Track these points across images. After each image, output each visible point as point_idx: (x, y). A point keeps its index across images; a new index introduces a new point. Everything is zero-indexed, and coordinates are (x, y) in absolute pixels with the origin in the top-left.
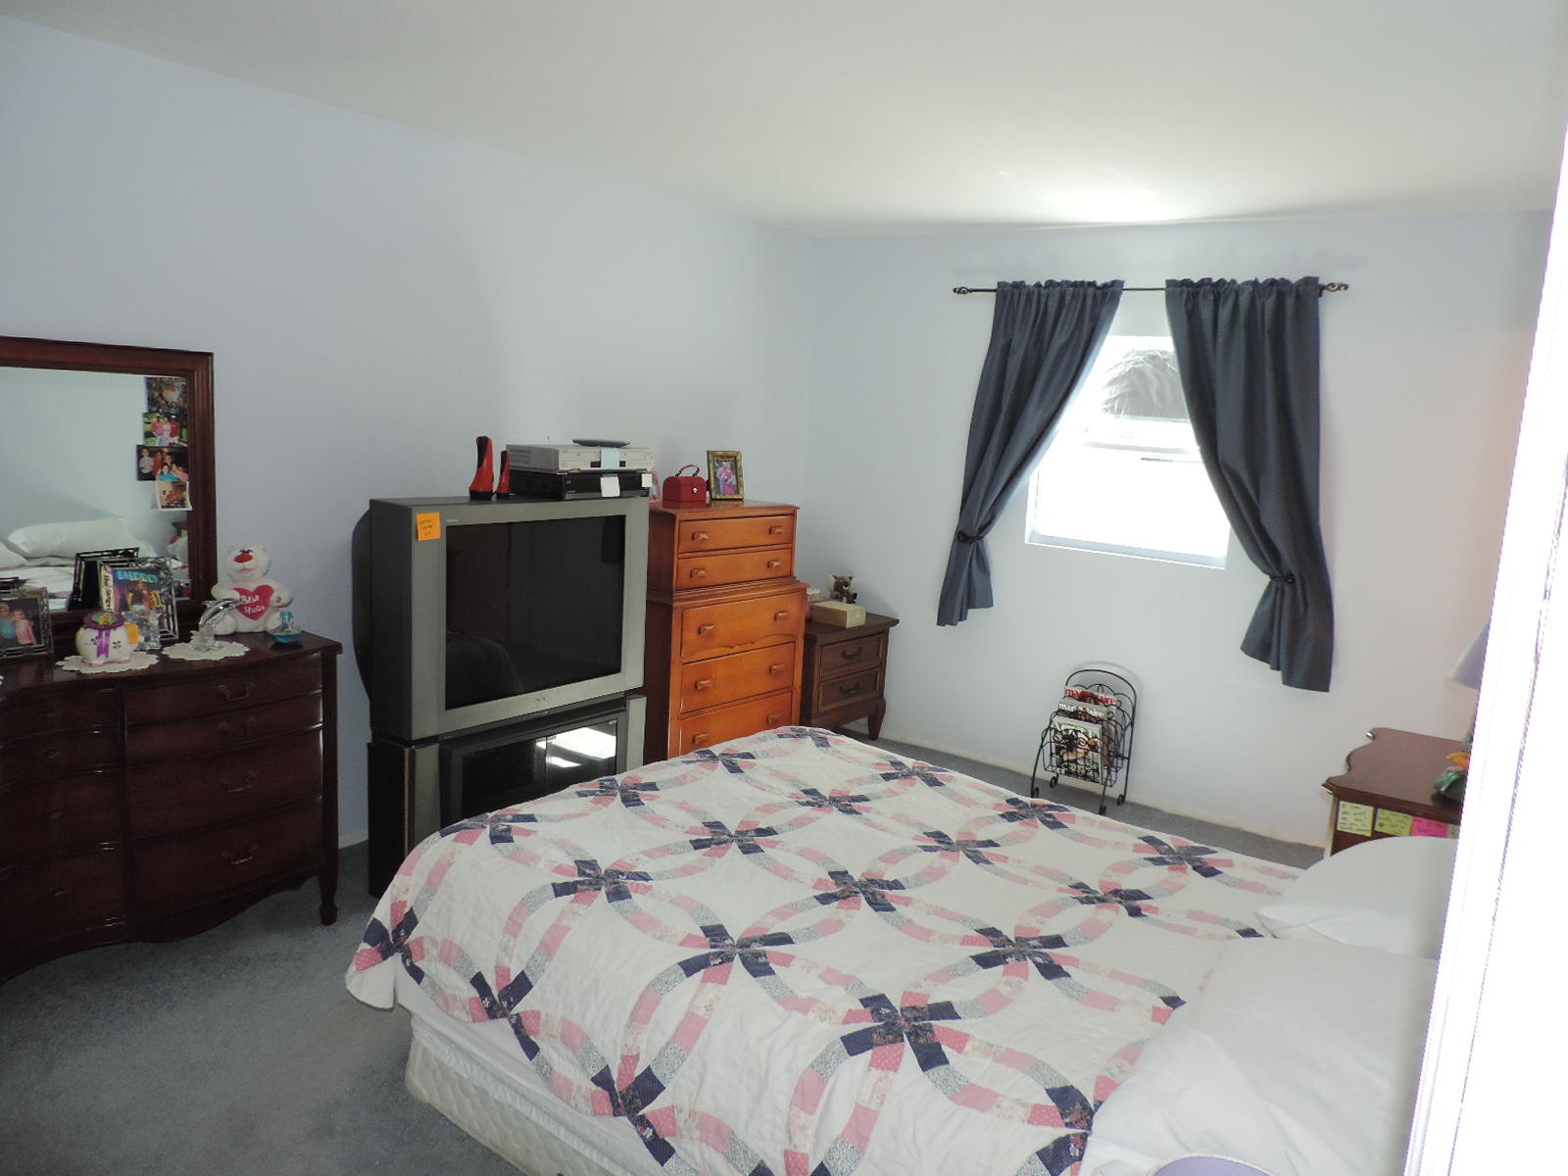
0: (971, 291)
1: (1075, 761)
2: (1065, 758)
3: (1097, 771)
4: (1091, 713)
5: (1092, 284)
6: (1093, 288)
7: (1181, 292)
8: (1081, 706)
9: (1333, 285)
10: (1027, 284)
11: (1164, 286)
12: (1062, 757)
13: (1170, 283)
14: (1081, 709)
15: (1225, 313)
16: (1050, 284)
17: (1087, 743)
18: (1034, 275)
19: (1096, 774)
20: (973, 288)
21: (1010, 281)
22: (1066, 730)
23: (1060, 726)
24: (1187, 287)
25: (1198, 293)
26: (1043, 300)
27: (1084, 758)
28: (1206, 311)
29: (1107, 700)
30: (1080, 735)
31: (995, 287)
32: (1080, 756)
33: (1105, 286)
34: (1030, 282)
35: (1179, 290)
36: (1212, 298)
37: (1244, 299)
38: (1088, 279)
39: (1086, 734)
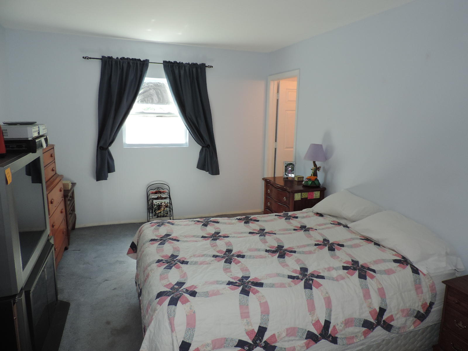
0: (90, 58)
1: (160, 213)
2: (157, 212)
3: (167, 213)
4: (163, 196)
5: (139, 60)
6: (139, 61)
7: (169, 65)
8: (159, 195)
9: (209, 66)
10: (113, 57)
11: (162, 63)
12: (156, 212)
13: (164, 62)
14: (159, 196)
15: (182, 72)
16: (123, 59)
17: (165, 206)
18: (117, 54)
19: (167, 214)
20: (91, 57)
21: (106, 56)
22: (158, 204)
23: (156, 203)
24: (170, 63)
25: (174, 65)
26: (121, 64)
27: (163, 211)
28: (177, 72)
29: (164, 191)
30: (163, 204)
31: (101, 57)
32: (162, 210)
33: (144, 61)
34: (115, 57)
35: (168, 64)
36: (178, 67)
37: (187, 68)
38: (137, 58)
39: (165, 203)
